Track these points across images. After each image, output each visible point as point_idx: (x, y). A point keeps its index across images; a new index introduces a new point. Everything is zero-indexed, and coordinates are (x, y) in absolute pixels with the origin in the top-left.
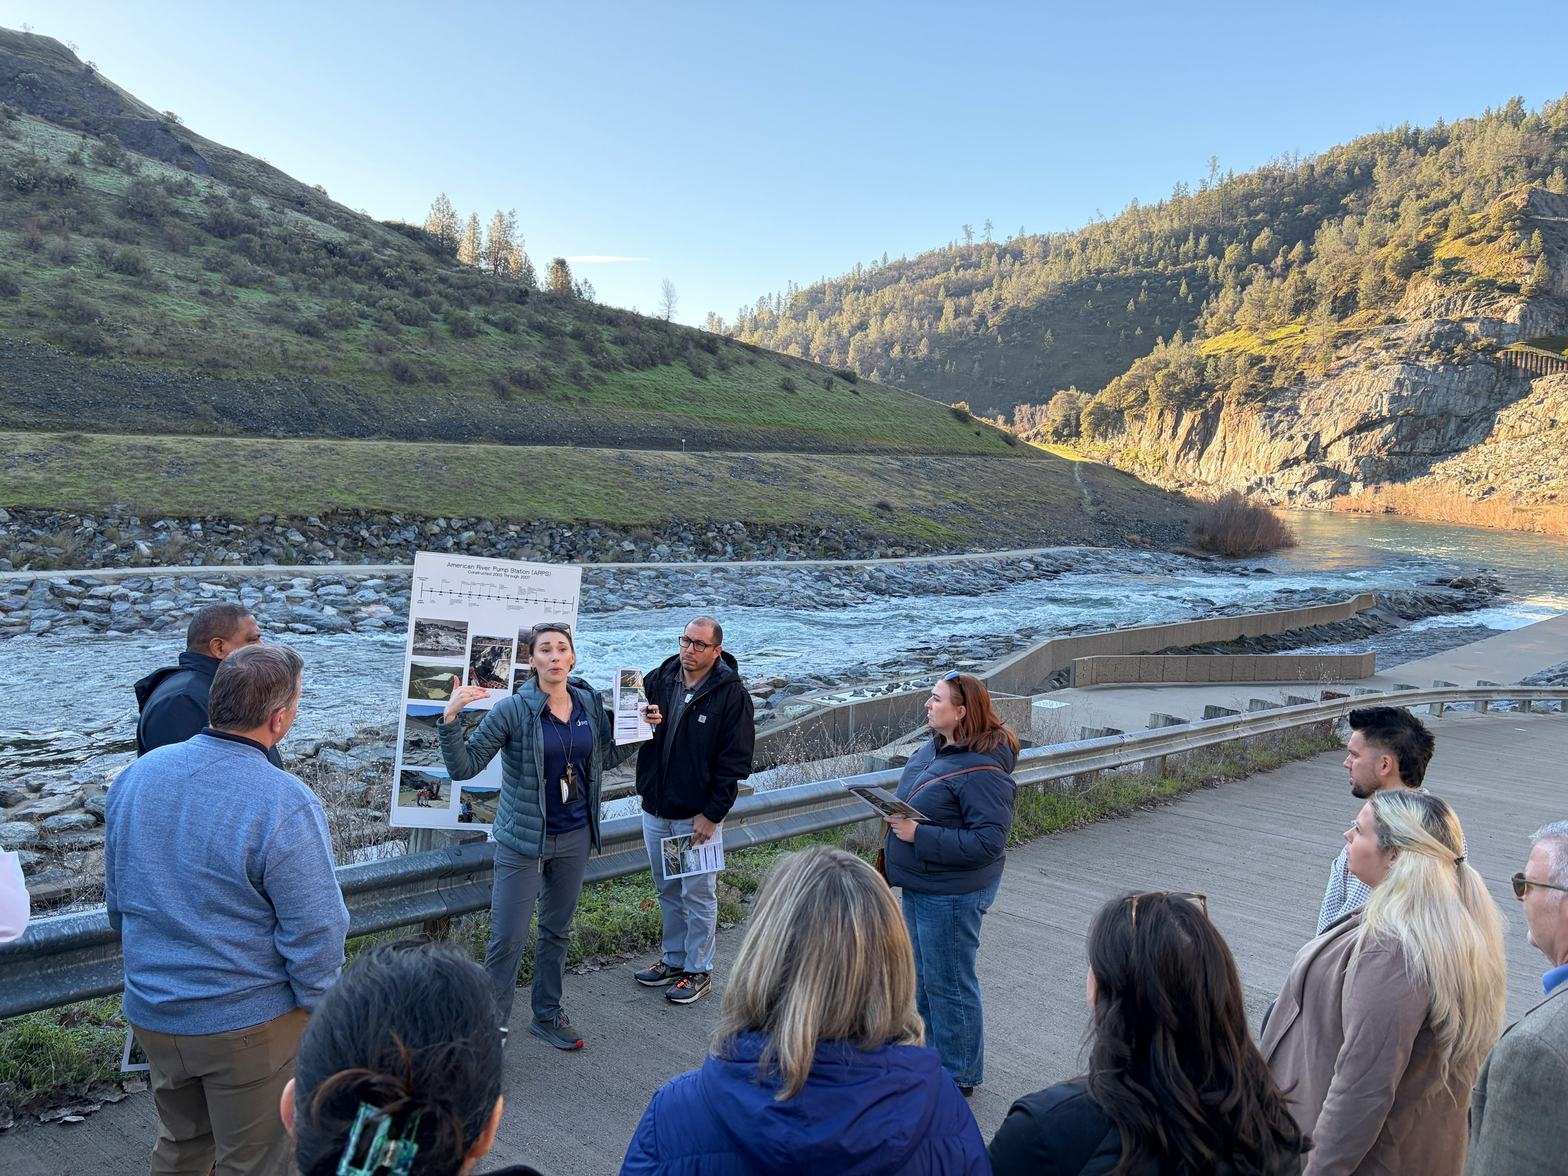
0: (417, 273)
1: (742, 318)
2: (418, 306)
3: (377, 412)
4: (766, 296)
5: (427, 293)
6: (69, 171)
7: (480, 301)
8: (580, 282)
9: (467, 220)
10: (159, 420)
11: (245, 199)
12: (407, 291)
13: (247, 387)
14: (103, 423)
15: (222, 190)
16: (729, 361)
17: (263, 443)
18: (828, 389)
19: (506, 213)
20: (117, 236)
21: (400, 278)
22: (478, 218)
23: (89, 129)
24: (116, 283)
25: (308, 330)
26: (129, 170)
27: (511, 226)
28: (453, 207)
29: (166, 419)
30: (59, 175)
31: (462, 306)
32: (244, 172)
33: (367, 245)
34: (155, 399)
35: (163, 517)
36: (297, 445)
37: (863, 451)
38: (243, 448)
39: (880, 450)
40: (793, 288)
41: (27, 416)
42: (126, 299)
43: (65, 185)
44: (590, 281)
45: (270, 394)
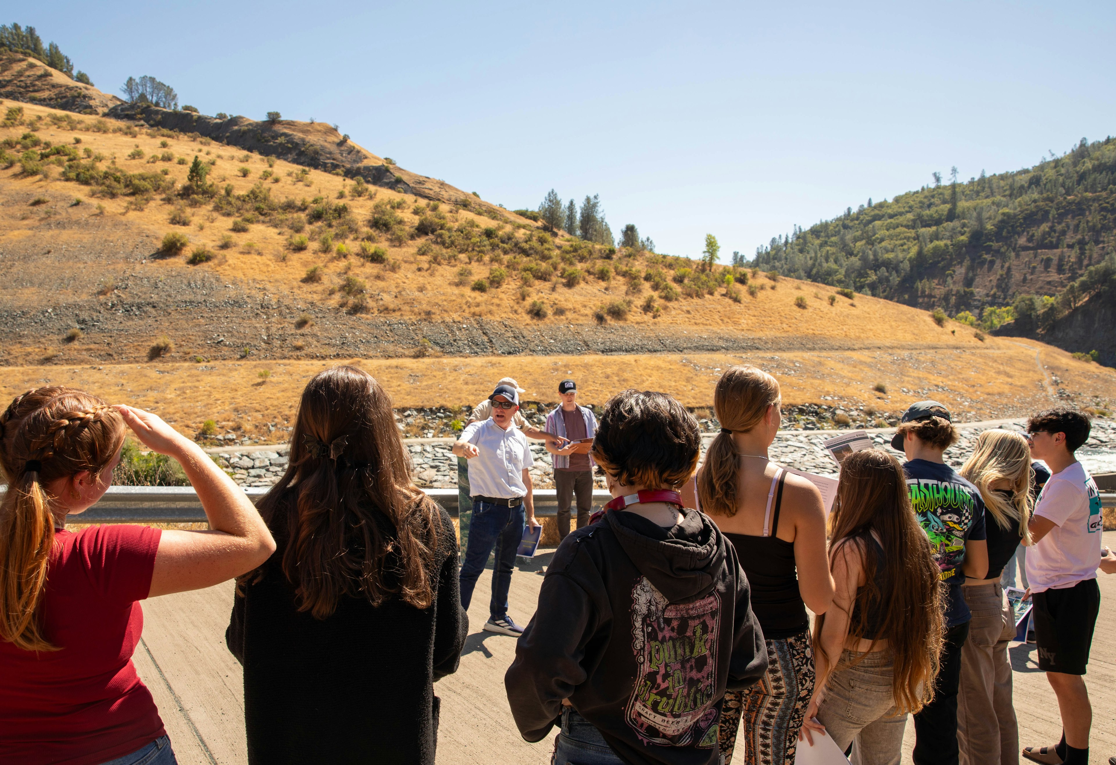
0: (542, 245)
1: (759, 254)
2: (544, 266)
3: (524, 337)
4: (777, 237)
5: (550, 258)
6: (341, 202)
7: (582, 259)
8: (645, 239)
9: (567, 204)
10: (400, 350)
11: (435, 209)
12: (537, 257)
13: (448, 326)
14: (371, 354)
15: (422, 203)
16: (756, 288)
17: (457, 360)
18: (832, 304)
19: (592, 197)
20: (370, 238)
21: (531, 248)
22: (574, 202)
23: (350, 174)
24: (371, 268)
25: (479, 288)
26: (371, 197)
27: (595, 205)
28: (559, 197)
29: (403, 348)
30: (337, 206)
31: (571, 264)
32: (431, 189)
33: (508, 228)
34: (396, 337)
35: (409, 409)
36: (479, 361)
37: (861, 349)
38: (448, 364)
39: (874, 347)
40: (798, 230)
41: (332, 351)
42: (378, 277)
43: (341, 212)
44: (651, 239)
45: (460, 329)
